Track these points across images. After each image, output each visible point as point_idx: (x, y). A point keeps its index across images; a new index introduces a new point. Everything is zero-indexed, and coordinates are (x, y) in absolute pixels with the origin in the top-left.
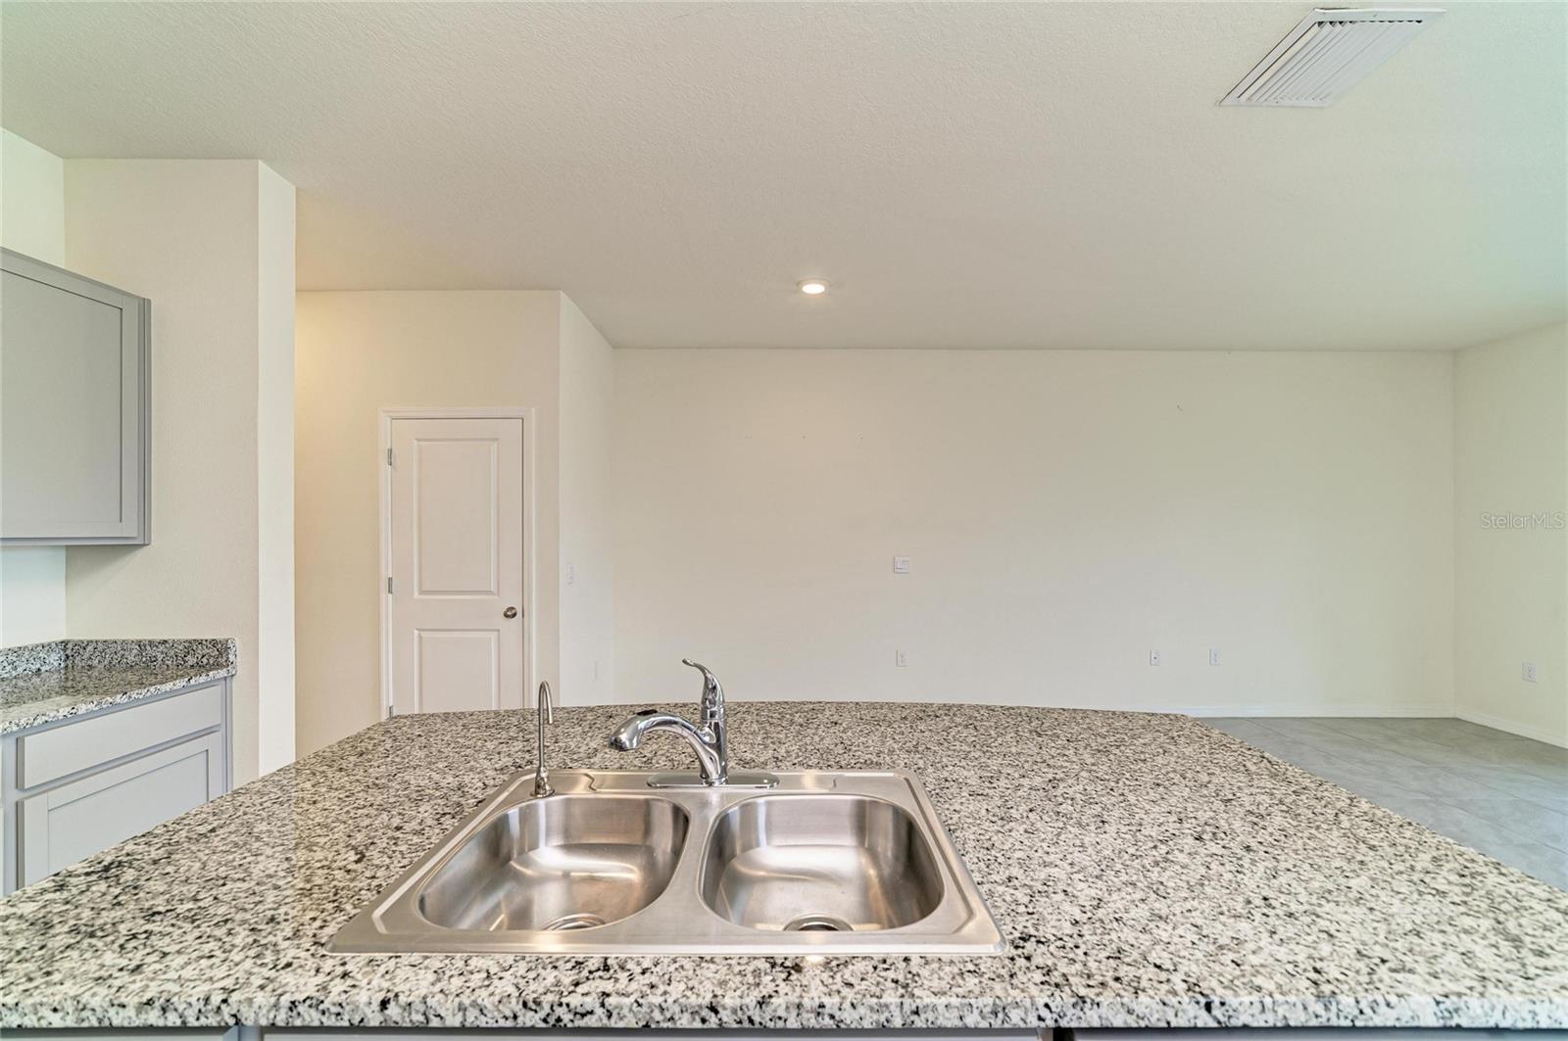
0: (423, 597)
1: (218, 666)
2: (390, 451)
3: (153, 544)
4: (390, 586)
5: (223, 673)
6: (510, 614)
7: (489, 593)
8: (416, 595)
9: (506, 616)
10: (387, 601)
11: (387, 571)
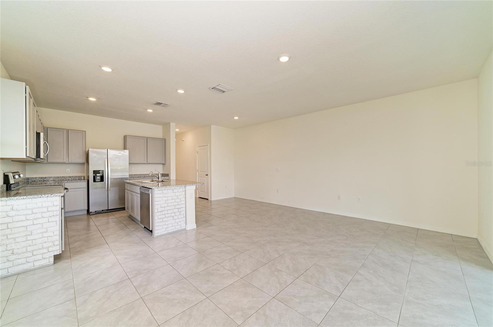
3: (166, 164)
4: (197, 171)
6: (207, 175)
8: (200, 172)
11: (197, 169)
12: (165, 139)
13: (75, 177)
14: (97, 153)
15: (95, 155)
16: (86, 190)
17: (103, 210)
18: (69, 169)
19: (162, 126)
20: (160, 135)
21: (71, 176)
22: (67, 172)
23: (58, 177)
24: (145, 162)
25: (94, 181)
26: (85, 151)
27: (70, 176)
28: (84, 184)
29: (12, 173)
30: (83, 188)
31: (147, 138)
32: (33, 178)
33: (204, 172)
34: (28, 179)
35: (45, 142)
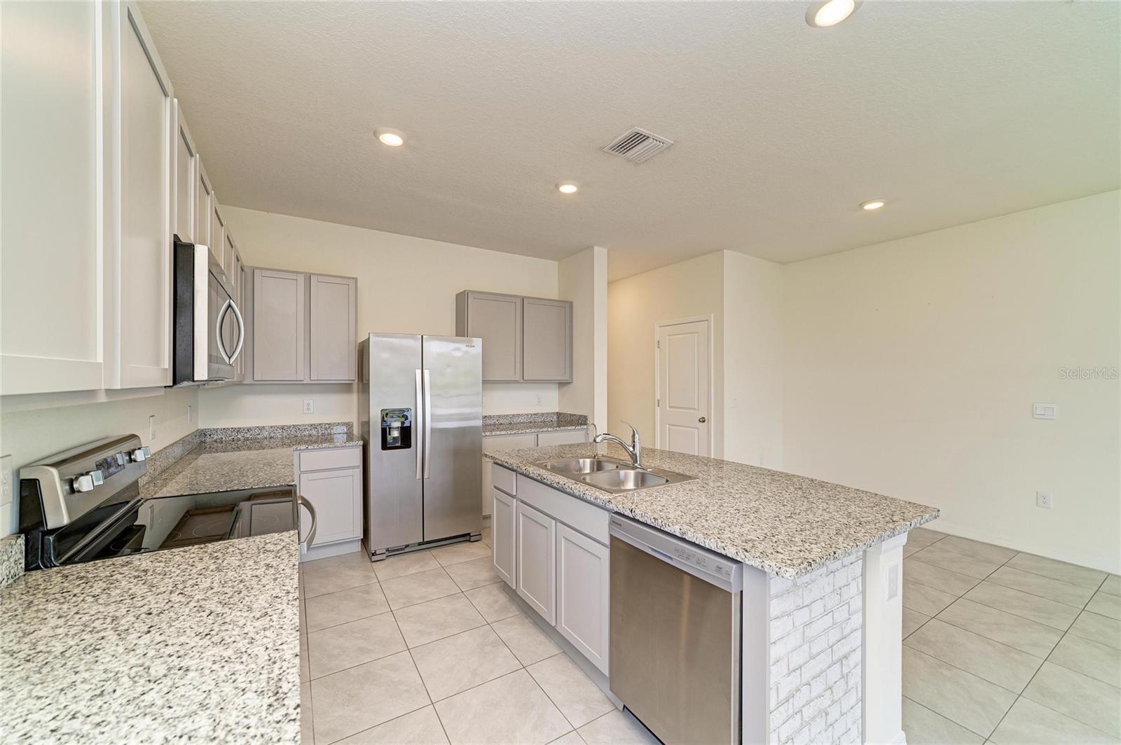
0: (671, 409)
1: (585, 425)
2: (659, 342)
3: (574, 382)
4: (658, 403)
5: (585, 427)
6: (703, 420)
7: (695, 409)
8: (668, 408)
9: (700, 421)
10: (658, 410)
11: (658, 396)
12: (572, 302)
13: (327, 426)
14: (392, 349)
15: (385, 355)
16: (359, 473)
17: (407, 546)
18: (311, 401)
19: (557, 262)
20: (552, 291)
21: (315, 423)
22: (305, 411)
23: (283, 428)
24: (518, 377)
25: (385, 446)
26: (356, 342)
27: (312, 423)
28: (356, 455)
29: (54, 465)
30: (353, 467)
31: (523, 299)
32: (216, 430)
33: (690, 409)
34: (203, 433)
35: (230, 306)
